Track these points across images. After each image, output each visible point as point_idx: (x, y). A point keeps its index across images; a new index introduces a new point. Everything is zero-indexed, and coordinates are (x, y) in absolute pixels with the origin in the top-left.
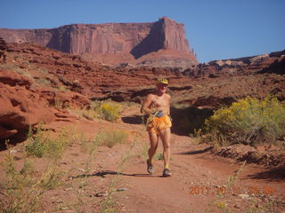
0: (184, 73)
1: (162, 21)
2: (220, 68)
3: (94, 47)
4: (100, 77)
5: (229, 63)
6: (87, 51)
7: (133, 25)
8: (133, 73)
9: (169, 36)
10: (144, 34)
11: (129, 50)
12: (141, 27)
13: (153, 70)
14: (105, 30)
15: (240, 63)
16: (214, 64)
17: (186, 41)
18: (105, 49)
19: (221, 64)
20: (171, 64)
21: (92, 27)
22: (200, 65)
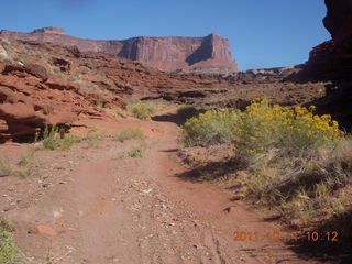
0: (226, 79)
1: (211, 36)
2: (255, 76)
3: (156, 55)
4: (157, 80)
5: (262, 72)
6: (150, 58)
7: (188, 38)
8: (184, 77)
9: (216, 49)
10: (196, 46)
11: (184, 58)
12: (194, 40)
13: (200, 76)
14: (165, 41)
15: (271, 72)
16: (250, 72)
17: (230, 53)
18: (164, 58)
19: (256, 72)
20: (216, 71)
21: (155, 40)
22: (239, 73)
